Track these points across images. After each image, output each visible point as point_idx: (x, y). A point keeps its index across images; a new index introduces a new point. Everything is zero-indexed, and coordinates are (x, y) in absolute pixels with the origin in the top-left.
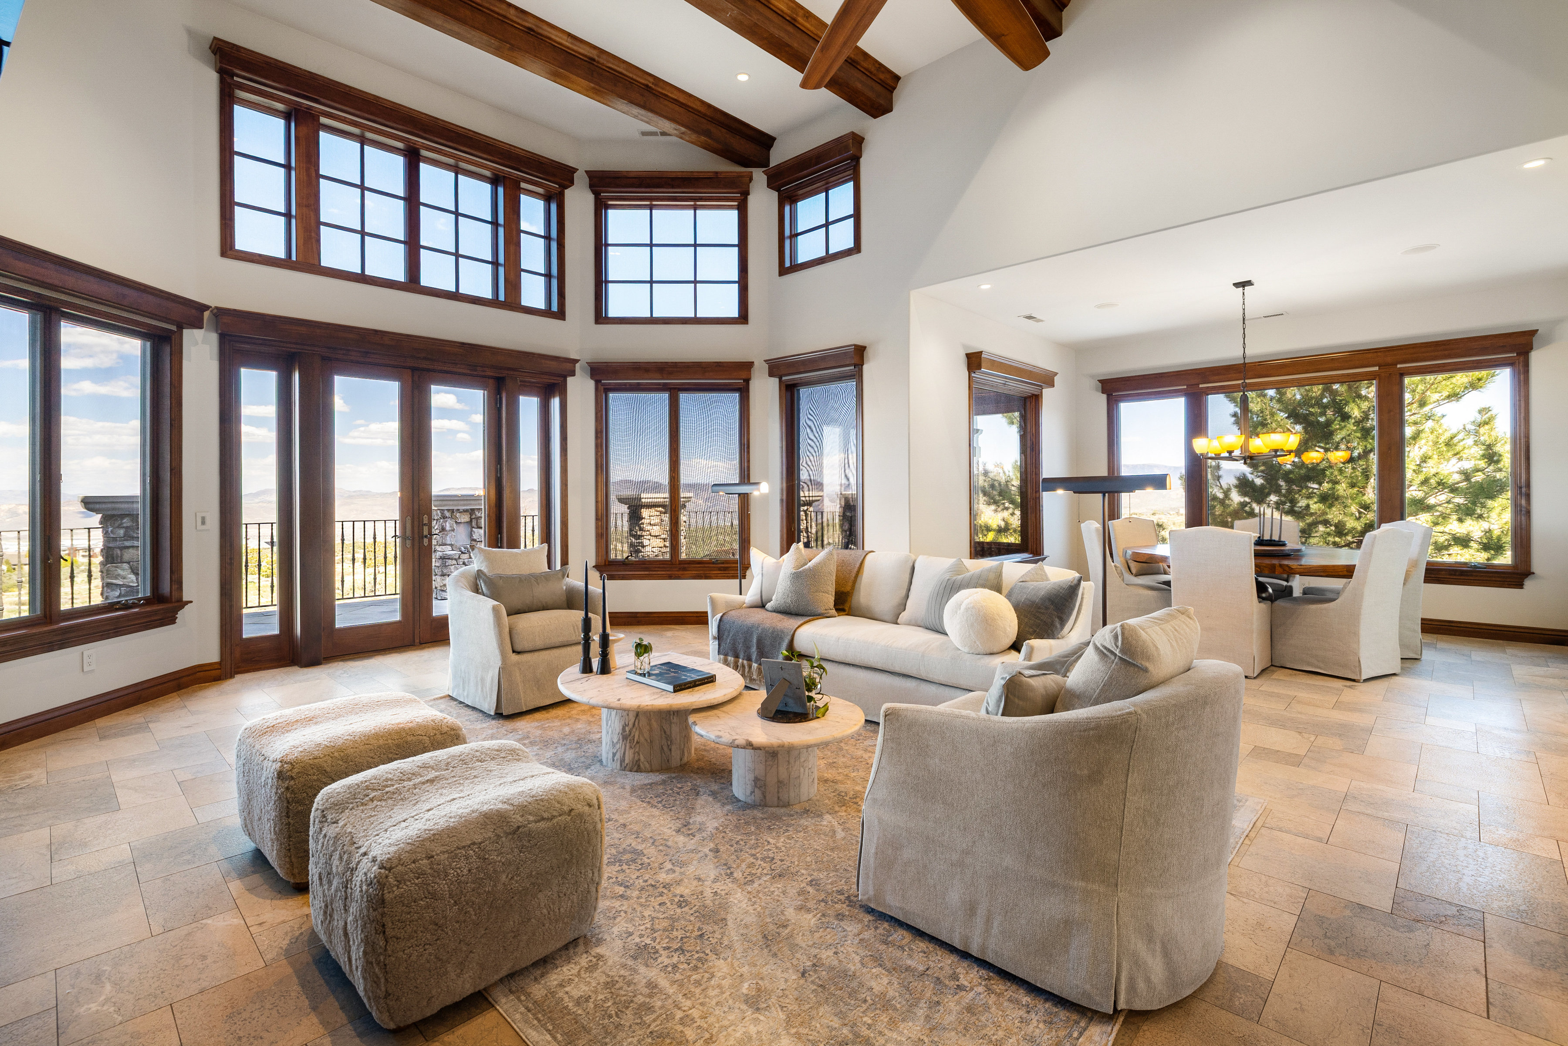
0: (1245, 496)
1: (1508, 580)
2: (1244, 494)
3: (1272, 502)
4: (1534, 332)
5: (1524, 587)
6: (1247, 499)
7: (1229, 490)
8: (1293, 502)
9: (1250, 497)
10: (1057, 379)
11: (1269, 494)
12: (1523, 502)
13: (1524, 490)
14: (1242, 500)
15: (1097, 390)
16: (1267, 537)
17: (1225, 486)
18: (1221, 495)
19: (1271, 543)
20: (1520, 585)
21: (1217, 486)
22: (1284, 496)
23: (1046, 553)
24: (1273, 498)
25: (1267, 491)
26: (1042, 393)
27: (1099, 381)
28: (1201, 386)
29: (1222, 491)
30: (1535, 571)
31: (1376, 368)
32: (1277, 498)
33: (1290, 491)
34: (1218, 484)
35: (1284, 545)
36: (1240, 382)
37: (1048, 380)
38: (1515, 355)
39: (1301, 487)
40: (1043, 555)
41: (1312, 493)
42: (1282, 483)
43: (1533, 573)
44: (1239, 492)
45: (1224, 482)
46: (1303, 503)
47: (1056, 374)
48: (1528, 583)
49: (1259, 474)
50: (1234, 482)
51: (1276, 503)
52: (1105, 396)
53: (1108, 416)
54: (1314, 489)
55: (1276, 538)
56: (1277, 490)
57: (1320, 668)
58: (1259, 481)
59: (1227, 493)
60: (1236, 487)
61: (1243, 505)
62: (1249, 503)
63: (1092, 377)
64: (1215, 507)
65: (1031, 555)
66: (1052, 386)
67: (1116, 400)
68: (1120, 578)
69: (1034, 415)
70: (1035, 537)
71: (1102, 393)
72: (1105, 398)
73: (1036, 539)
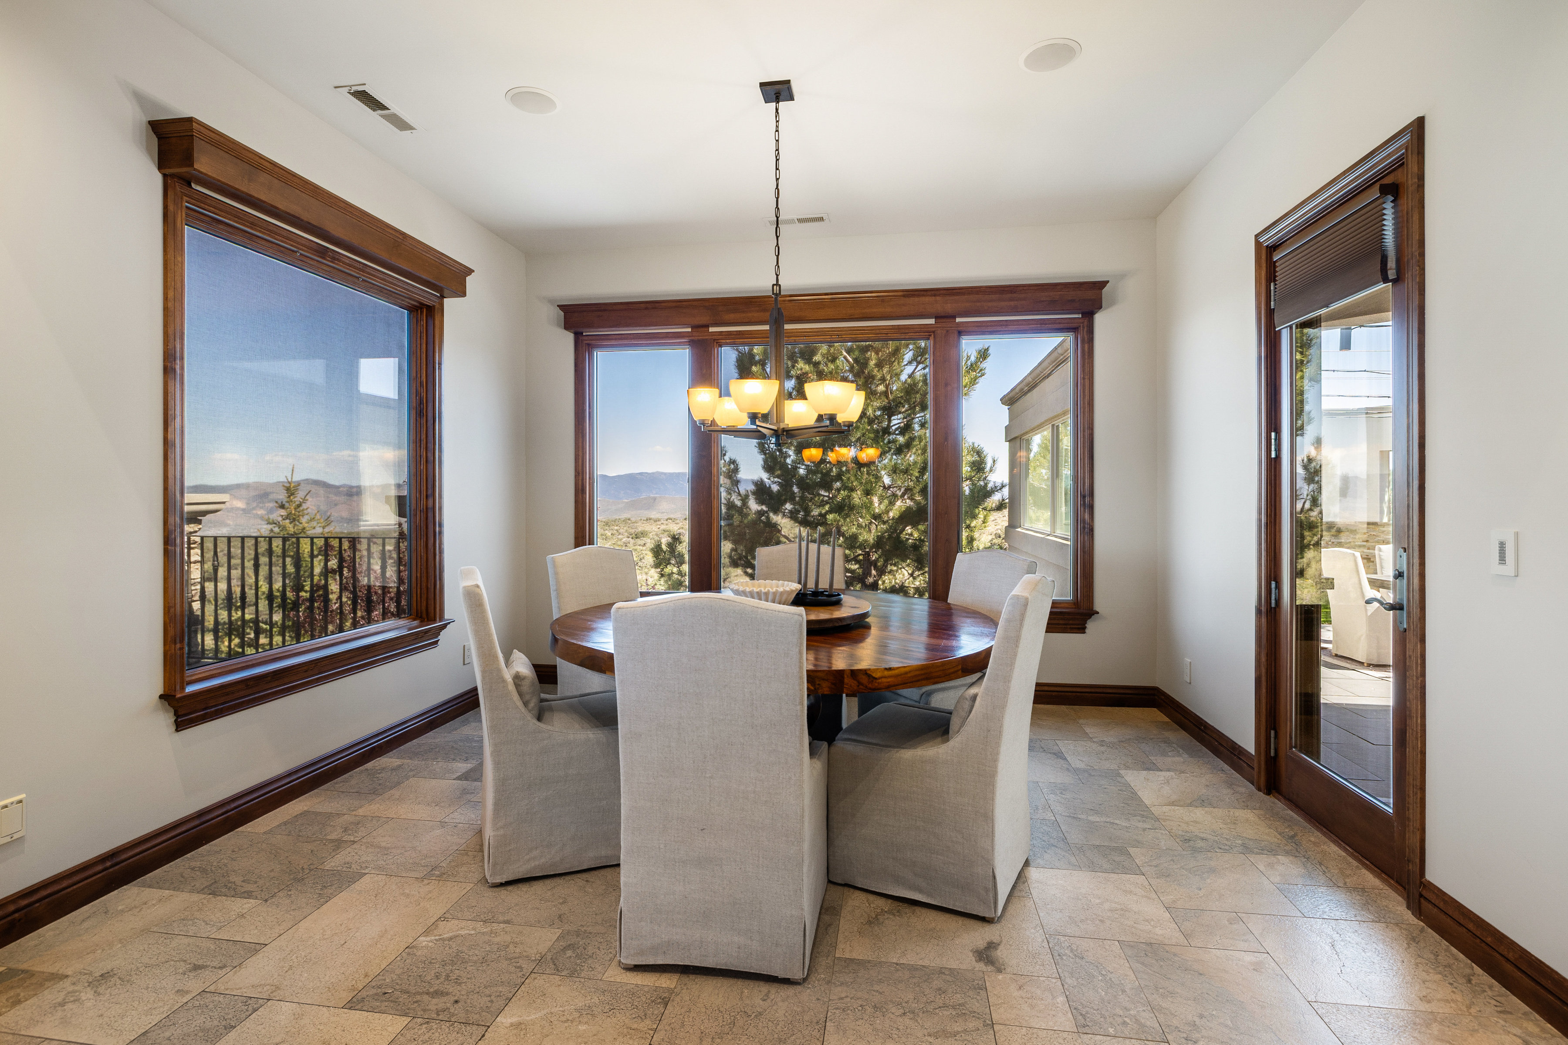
0: (762, 504)
1: (1071, 622)
2: (760, 501)
3: (787, 511)
4: (1104, 284)
5: (1087, 631)
6: (764, 508)
7: (747, 496)
8: (807, 511)
9: (767, 505)
10: (470, 281)
11: (785, 502)
12: (1087, 516)
13: (1087, 499)
14: (759, 508)
15: (558, 325)
17: (743, 492)
18: (738, 503)
20: (1082, 629)
21: (735, 492)
22: (798, 503)
23: (447, 615)
24: (788, 506)
25: (783, 497)
26: (441, 304)
27: (561, 307)
28: (711, 329)
29: (740, 498)
30: (1098, 610)
31: (932, 321)
32: (792, 506)
33: (803, 498)
34: (736, 490)
37: (456, 281)
38: (1080, 316)
39: (813, 494)
40: (442, 618)
41: (823, 501)
42: (795, 489)
43: (1098, 613)
44: (756, 499)
45: (742, 489)
46: (815, 512)
47: (470, 271)
48: (1091, 625)
49: (776, 479)
50: (752, 487)
51: (791, 512)
52: (569, 337)
53: (576, 371)
54: (824, 496)
56: (792, 499)
57: (920, 891)
58: (775, 488)
59: (745, 499)
60: (754, 493)
61: (760, 513)
62: (766, 512)
63: (551, 301)
64: (733, 516)
65: (416, 623)
66: (463, 294)
67: (589, 345)
68: (526, 704)
69: (424, 346)
70: (424, 584)
71: (567, 327)
72: (569, 338)
73: (427, 588)
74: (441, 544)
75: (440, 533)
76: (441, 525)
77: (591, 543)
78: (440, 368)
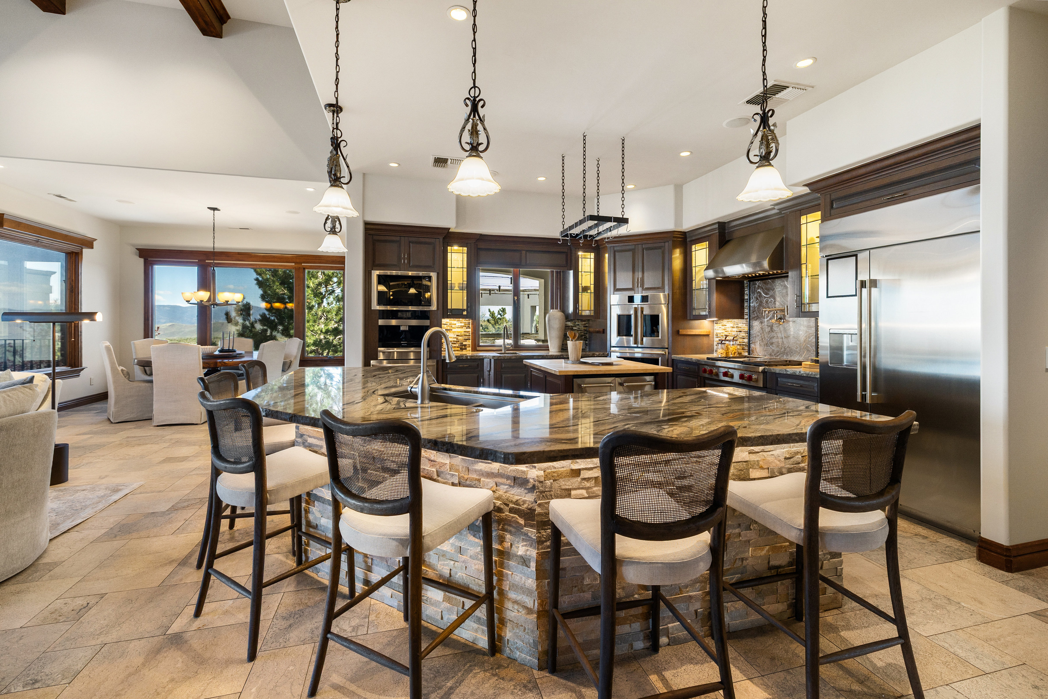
10: (95, 243)
16: (226, 348)
19: (229, 351)
23: (84, 366)
26: (82, 252)
27: (138, 249)
28: (207, 261)
35: (235, 351)
36: (212, 261)
37: (89, 243)
40: (81, 366)
47: (96, 240)
53: (145, 273)
55: (231, 348)
63: (133, 245)
65: (69, 368)
66: (92, 248)
67: (151, 263)
68: (125, 377)
69: (74, 266)
70: (73, 354)
71: (140, 257)
72: (142, 260)
73: (75, 355)
74: (81, 339)
75: (81, 335)
76: (81, 332)
77: (152, 337)
78: (81, 275)
